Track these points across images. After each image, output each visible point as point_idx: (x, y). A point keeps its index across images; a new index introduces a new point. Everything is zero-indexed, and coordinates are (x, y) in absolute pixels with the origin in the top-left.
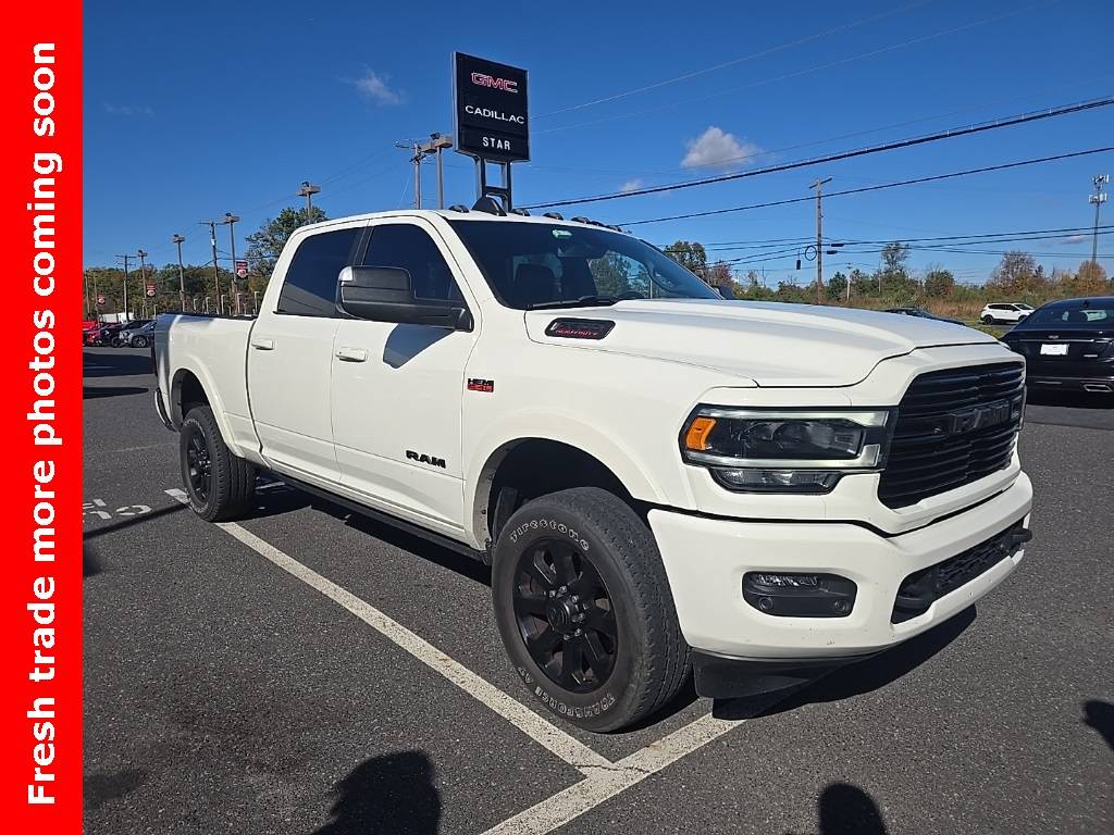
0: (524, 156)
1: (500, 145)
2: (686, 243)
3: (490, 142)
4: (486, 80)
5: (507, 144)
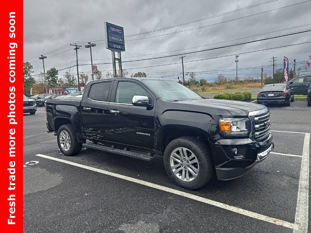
0: (124, 50)
1: (118, 47)
2: (141, 72)
3: (115, 46)
4: (113, 29)
5: (120, 47)
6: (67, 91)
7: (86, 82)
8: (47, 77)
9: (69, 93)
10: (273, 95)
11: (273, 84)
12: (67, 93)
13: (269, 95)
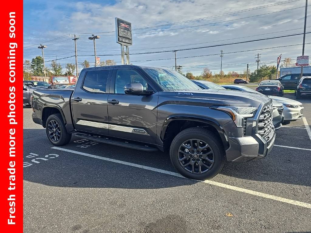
1: (126, 41)
6: (56, 81)
7: (73, 72)
8: (32, 65)
9: (58, 82)
10: (269, 89)
11: (269, 81)
12: (56, 82)
13: (266, 89)
